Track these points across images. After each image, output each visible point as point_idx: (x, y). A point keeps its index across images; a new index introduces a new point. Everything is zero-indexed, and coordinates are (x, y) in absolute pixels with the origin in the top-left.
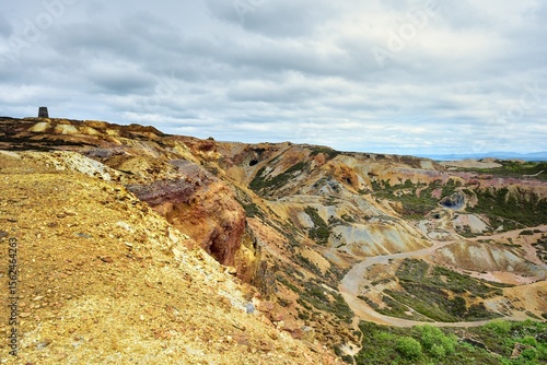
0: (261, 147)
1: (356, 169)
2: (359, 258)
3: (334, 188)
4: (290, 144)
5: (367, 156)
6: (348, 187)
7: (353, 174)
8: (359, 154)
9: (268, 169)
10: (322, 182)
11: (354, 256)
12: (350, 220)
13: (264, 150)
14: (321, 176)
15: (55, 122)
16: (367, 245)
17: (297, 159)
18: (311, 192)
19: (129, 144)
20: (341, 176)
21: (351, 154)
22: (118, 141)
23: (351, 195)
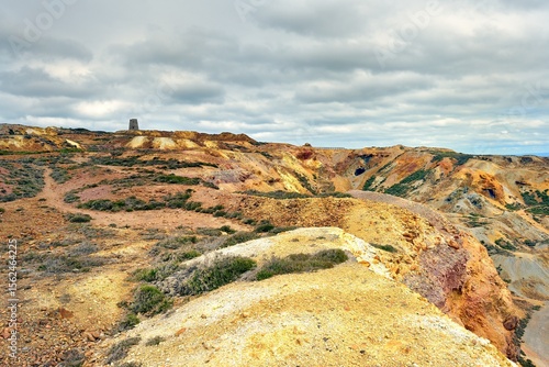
0: (368, 153)
1: (498, 177)
2: (536, 302)
3: (475, 202)
4: (402, 148)
5: (508, 160)
6: (491, 201)
7: (497, 183)
8: (498, 157)
9: (379, 179)
10: (458, 196)
11: (526, 299)
12: (509, 247)
13: (371, 156)
14: (454, 188)
15: (149, 135)
16: (541, 283)
17: (415, 166)
18: (443, 208)
19: (236, 158)
20: (481, 187)
21: (486, 158)
22: (225, 156)
23: (499, 212)
